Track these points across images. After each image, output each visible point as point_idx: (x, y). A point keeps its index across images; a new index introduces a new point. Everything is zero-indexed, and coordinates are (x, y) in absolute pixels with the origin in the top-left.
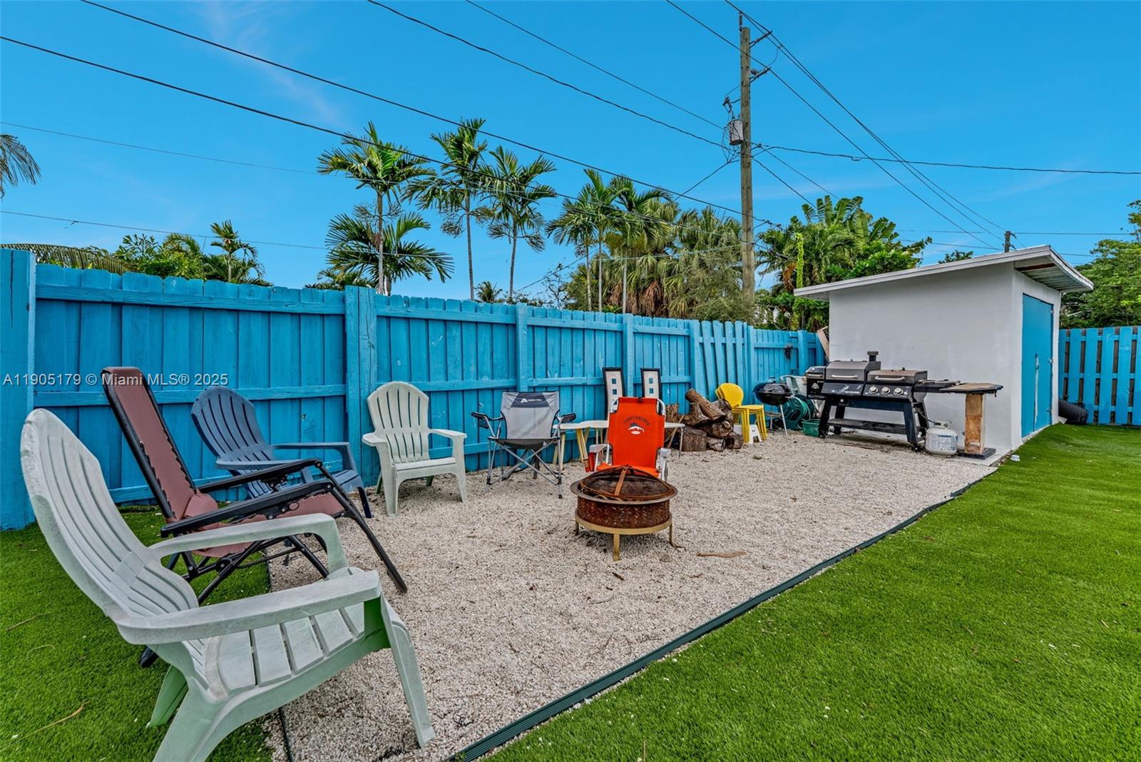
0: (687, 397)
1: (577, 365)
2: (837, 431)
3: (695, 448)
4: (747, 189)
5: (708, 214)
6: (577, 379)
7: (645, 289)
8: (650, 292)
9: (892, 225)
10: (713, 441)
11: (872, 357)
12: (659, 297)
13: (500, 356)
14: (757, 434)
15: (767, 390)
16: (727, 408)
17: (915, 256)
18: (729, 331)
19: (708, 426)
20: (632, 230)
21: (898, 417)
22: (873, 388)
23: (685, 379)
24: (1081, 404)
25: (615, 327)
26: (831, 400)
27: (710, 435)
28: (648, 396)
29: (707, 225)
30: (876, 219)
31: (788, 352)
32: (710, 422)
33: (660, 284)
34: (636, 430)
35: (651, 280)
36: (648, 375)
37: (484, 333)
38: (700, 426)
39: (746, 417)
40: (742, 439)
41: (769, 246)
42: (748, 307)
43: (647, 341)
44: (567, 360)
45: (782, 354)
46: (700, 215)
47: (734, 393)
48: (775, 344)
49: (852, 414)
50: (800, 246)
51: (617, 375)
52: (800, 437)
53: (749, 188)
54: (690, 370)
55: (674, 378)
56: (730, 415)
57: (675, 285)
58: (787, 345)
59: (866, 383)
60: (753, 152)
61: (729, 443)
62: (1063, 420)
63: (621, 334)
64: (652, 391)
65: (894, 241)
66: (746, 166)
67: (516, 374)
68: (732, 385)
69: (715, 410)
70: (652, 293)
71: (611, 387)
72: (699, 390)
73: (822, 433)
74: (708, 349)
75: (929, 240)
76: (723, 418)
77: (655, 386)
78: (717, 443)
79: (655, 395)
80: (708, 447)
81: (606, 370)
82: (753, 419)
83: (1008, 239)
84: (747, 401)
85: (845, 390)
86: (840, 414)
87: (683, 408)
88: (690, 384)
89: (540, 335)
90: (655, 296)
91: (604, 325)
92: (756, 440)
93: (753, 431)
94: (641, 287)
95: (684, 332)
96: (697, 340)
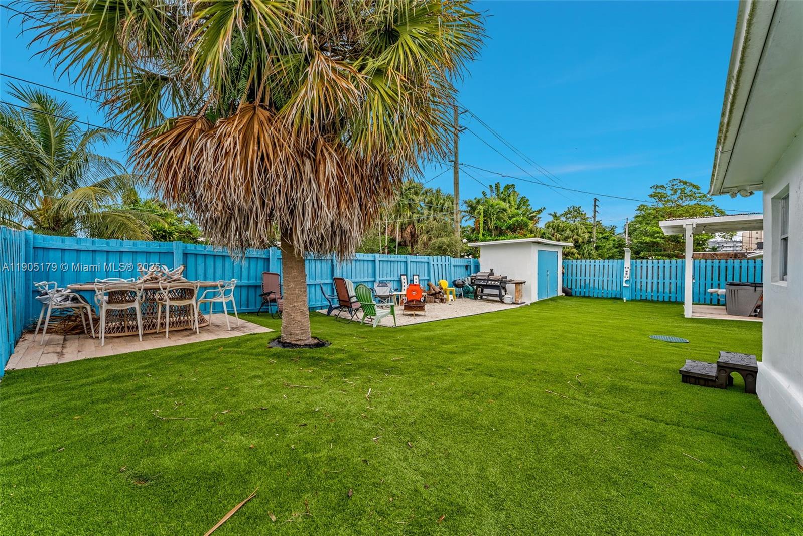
0: (428, 285)
1: (392, 273)
2: (481, 297)
3: (430, 302)
4: (456, 184)
5: (438, 191)
6: (392, 278)
7: (406, 228)
8: (408, 230)
9: (528, 200)
10: (436, 300)
11: (492, 270)
12: (413, 233)
13: (370, 270)
14: (452, 298)
15: (457, 282)
16: (442, 288)
17: (538, 216)
18: (443, 260)
19: (435, 295)
20: (403, 206)
21: (496, 292)
22: (490, 282)
23: (428, 278)
24: (571, 289)
25: (404, 260)
26: (478, 286)
27: (436, 298)
28: (415, 283)
29: (438, 197)
30: (521, 196)
31: (467, 267)
32: (436, 293)
33: (414, 226)
34: (414, 293)
35: (409, 224)
36: (415, 277)
37: (366, 263)
38: (432, 294)
39: (448, 292)
40: (447, 300)
41: (469, 208)
42: (456, 243)
43: (414, 264)
44: (389, 272)
45: (464, 268)
46: (434, 191)
47: (445, 284)
48: (462, 264)
49: (486, 291)
50: (482, 211)
51: (405, 277)
52: (468, 299)
53: (458, 183)
54: (429, 275)
55: (424, 278)
56: (442, 291)
57: (422, 228)
58: (466, 264)
59: (489, 280)
60: (459, 166)
61: (442, 300)
62: (564, 294)
63: (406, 262)
64: (416, 281)
65: (529, 208)
66: (456, 173)
67: (375, 276)
68: (444, 280)
69: (437, 289)
70: (409, 231)
71: (403, 281)
72: (432, 282)
73: (476, 297)
74: (436, 267)
75: (544, 208)
76: (440, 292)
77: (417, 280)
78: (438, 301)
79: (417, 283)
80: (435, 302)
81: (401, 275)
82: (451, 293)
83: (595, 202)
84: (450, 286)
85: (482, 283)
86: (482, 291)
87: (426, 289)
88: (429, 280)
89: (381, 263)
90: (411, 232)
91: (401, 260)
92: (452, 300)
93: (451, 297)
94: (404, 227)
95: (427, 261)
96: (432, 263)
